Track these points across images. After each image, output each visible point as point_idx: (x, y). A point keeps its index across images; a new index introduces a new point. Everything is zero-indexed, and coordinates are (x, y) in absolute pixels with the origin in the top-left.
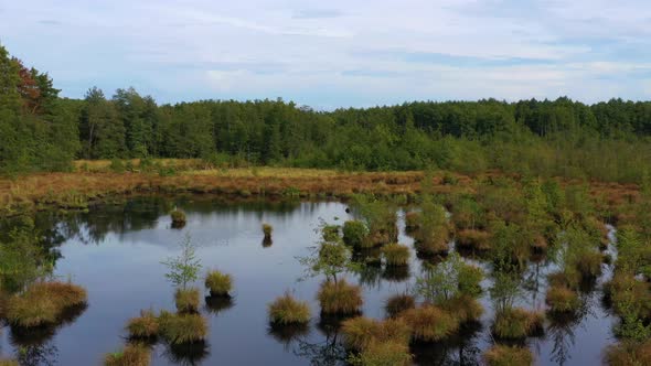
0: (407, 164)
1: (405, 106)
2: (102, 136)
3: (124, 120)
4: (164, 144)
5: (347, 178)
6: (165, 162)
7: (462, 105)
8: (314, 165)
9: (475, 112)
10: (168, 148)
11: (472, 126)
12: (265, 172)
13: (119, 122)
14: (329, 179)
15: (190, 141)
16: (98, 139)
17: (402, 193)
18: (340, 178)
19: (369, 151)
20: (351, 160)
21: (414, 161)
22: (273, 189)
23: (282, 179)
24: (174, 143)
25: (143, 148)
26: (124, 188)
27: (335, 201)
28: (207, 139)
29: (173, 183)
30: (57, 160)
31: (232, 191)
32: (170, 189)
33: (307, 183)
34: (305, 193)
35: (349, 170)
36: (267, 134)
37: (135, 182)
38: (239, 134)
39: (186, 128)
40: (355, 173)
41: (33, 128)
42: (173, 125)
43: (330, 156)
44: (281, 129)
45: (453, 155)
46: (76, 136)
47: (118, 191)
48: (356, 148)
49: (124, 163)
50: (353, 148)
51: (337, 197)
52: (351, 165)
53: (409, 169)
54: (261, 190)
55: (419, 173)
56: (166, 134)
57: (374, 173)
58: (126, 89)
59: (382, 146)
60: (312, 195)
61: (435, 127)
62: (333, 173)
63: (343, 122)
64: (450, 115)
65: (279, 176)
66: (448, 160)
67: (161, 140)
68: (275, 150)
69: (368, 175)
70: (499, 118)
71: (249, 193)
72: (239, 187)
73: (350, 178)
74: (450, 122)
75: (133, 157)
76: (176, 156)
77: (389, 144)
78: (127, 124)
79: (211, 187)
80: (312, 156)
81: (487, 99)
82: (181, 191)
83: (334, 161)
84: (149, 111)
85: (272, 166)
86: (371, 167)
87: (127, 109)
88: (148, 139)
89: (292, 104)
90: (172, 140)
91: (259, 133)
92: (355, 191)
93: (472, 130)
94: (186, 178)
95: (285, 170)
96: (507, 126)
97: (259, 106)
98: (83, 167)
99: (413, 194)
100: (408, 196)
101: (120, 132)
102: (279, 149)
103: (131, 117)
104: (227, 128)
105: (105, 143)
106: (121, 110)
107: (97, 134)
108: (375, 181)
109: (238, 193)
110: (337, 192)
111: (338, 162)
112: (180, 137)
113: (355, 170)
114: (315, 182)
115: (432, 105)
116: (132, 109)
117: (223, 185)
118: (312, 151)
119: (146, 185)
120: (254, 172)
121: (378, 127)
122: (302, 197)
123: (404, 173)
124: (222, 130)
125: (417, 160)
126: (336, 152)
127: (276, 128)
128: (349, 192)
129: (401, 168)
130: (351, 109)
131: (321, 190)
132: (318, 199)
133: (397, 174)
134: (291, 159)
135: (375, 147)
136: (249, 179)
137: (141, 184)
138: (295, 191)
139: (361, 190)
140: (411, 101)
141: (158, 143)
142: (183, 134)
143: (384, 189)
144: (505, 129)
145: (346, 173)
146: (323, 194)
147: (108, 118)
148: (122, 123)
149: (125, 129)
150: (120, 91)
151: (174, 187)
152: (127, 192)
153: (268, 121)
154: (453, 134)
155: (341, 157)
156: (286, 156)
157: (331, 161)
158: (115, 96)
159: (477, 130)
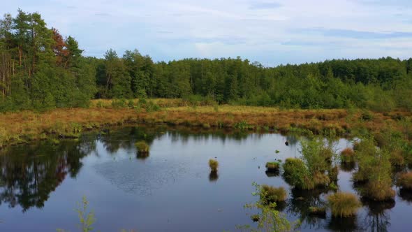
0: (332, 104)
1: (327, 63)
2: (115, 83)
3: (130, 72)
4: (157, 88)
5: (286, 115)
6: (156, 101)
7: (367, 62)
8: (261, 104)
9: (377, 67)
10: (160, 91)
11: (375, 77)
12: (224, 109)
13: (126, 73)
14: (272, 115)
15: (175, 86)
16: (112, 85)
17: (332, 128)
18: (280, 114)
19: (301, 93)
20: (289, 100)
21: (337, 101)
22: (228, 123)
23: (235, 115)
24: (164, 88)
25: (143, 91)
26: (117, 121)
27: (277, 133)
28: (186, 85)
29: (153, 117)
30: (78, 99)
31: (196, 124)
32: (150, 122)
33: (255, 118)
34: (253, 127)
35: (287, 108)
36: (228, 81)
37: (126, 116)
38: (209, 81)
39: (173, 78)
40: (292, 110)
41: (62, 76)
42: (165, 76)
43: (273, 96)
44: (239, 78)
45: (367, 97)
46: (94, 83)
47: (111, 123)
48: (293, 91)
49: (127, 101)
50: (290, 91)
51: (278, 130)
52: (289, 104)
53: (333, 107)
54: (219, 124)
55: (342, 110)
56: (159, 81)
57: (306, 110)
58: (132, 51)
59: (312, 90)
60: (258, 128)
61: (350, 77)
62: (275, 110)
63: (282, 74)
64: (359, 69)
65: (234, 112)
66: (363, 101)
67: (155, 86)
68: (234, 92)
69: (302, 111)
70: (395, 71)
71: (209, 126)
72: (202, 121)
73: (288, 114)
74: (358, 73)
75: (135, 97)
76: (165, 97)
77: (317, 89)
78: (132, 74)
79: (181, 121)
80: (260, 97)
81: (386, 57)
82: (159, 123)
83: (276, 101)
84: (147, 66)
85: (231, 104)
86: (304, 106)
87: (132, 64)
88: (146, 84)
89: (247, 61)
90: (162, 85)
91: (223, 81)
92: (292, 125)
93: (375, 79)
94: (165, 113)
95: (239, 107)
96: (401, 76)
97: (223, 62)
98: (99, 105)
99: (341, 129)
100: (337, 130)
101: (128, 80)
102: (237, 92)
103: (135, 69)
104: (200, 78)
105: (117, 88)
106: (128, 65)
107: (112, 82)
108: (308, 117)
109: (201, 126)
110: (277, 126)
111: (279, 102)
112: (168, 84)
113: (292, 107)
114: (261, 118)
115: (346, 62)
116: (135, 64)
117: (190, 119)
118: (260, 94)
119: (135, 119)
120: (216, 109)
121: (309, 76)
122: (250, 129)
123: (330, 111)
124: (198, 79)
125: (340, 101)
126: (277, 95)
127: (235, 77)
128: (288, 127)
129: (326, 107)
130: (288, 65)
131: (265, 124)
132: (263, 132)
133: (325, 111)
134: (244, 99)
135: (307, 90)
136: (212, 115)
137: (131, 117)
138: (245, 124)
139: (297, 125)
140: (331, 59)
141: (154, 87)
142: (170, 82)
143: (316, 124)
144: (400, 79)
145: (285, 111)
146: (267, 128)
147: (120, 71)
148: (129, 74)
149: (130, 78)
150: (128, 52)
151: (154, 120)
152: (119, 124)
153: (229, 73)
154: (362, 82)
155: (281, 98)
156: (241, 97)
157: (273, 101)
158: (125, 55)
159: (378, 79)
